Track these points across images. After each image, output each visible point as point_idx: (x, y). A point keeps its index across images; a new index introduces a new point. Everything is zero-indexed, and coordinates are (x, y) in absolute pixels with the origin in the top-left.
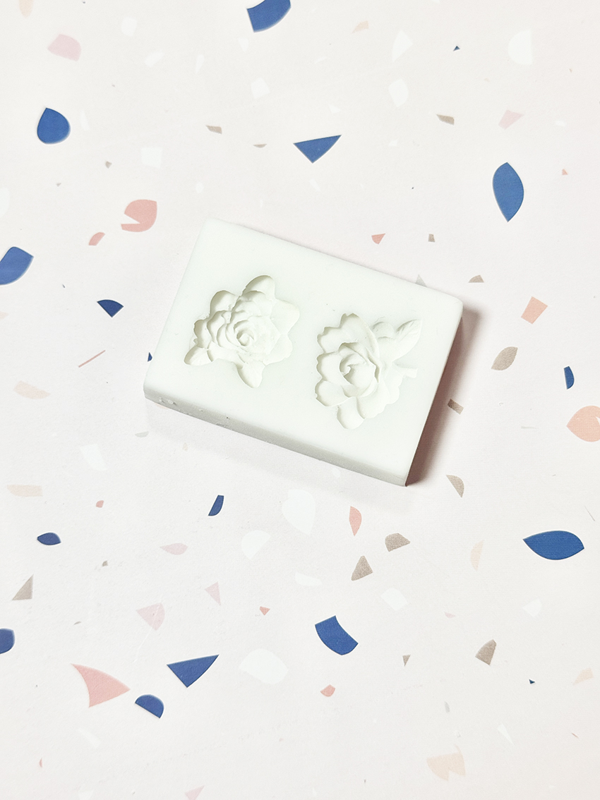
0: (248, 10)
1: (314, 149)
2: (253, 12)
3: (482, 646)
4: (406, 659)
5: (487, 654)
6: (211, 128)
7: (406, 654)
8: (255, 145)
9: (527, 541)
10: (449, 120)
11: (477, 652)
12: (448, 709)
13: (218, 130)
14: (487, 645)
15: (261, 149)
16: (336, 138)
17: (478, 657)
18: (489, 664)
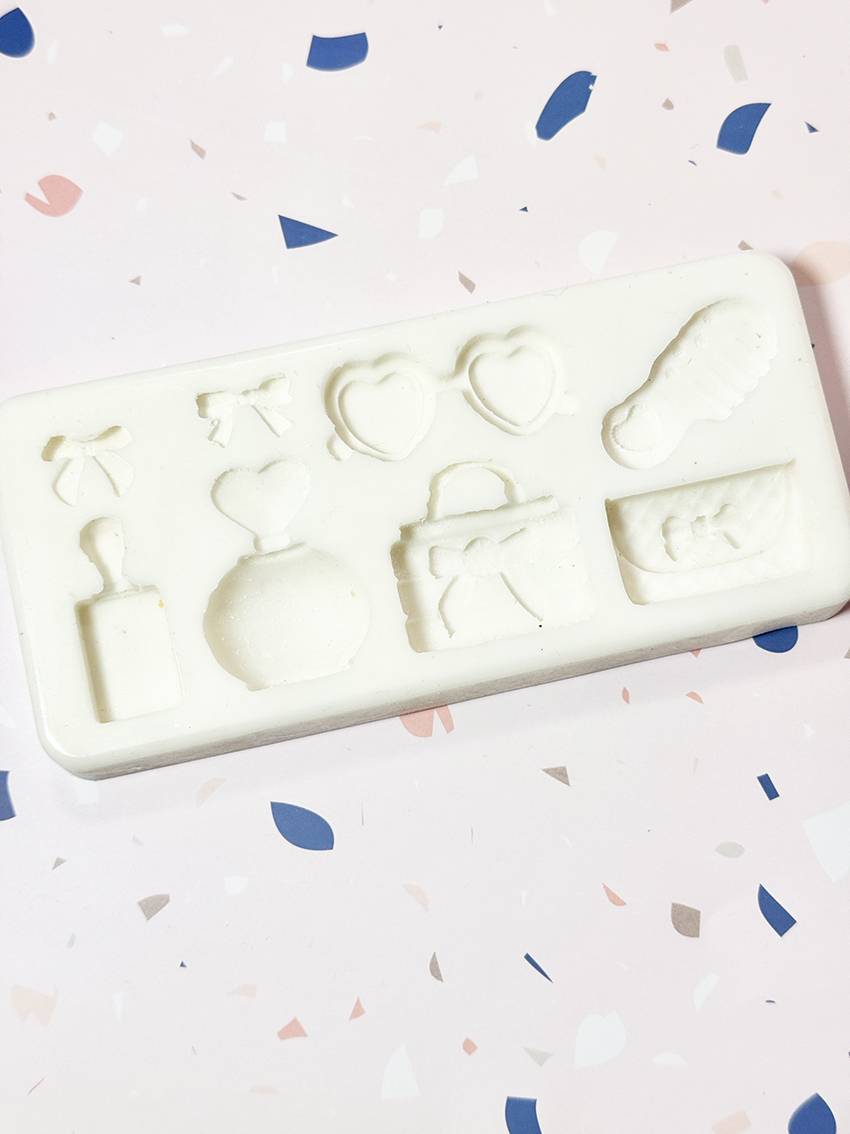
0: (315, 38)
1: (298, 234)
2: (317, 42)
3: (152, 894)
4: (59, 862)
5: (152, 906)
6: (194, 147)
7: (62, 857)
8: (234, 194)
9: (273, 804)
10: (469, 285)
11: (143, 898)
12: (71, 943)
13: (201, 153)
14: (158, 896)
15: (238, 201)
16: (330, 235)
17: (140, 904)
18: (148, 917)
